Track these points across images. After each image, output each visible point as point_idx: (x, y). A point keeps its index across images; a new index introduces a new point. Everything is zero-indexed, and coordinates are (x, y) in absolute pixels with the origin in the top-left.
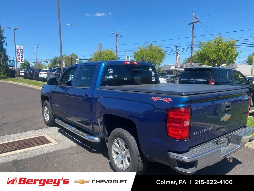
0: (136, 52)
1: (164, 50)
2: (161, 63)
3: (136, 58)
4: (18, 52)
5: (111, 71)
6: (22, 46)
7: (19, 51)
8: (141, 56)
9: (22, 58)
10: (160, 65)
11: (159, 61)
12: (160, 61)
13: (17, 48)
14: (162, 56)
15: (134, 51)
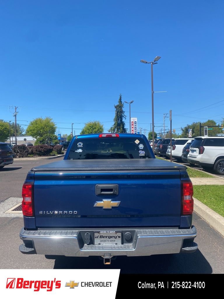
4: (132, 125)
6: (136, 118)
7: (133, 123)
9: (135, 130)
13: (132, 121)
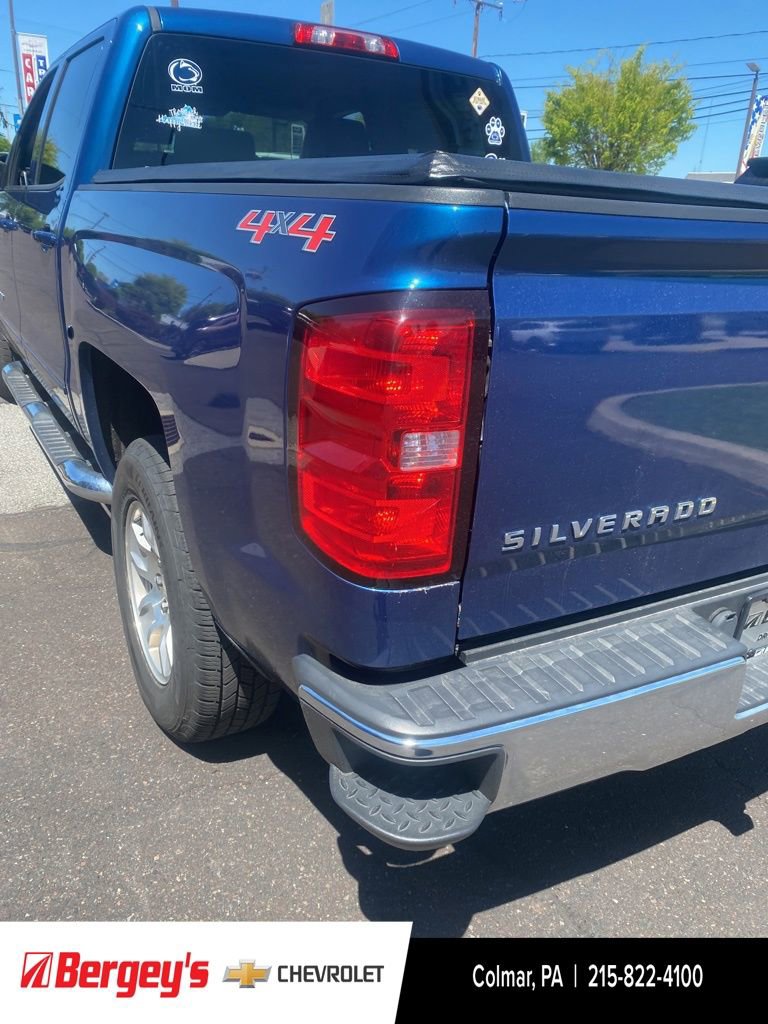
0: (558, 93)
1: (691, 88)
2: (669, 154)
3: (552, 123)
5: (186, 74)
8: (577, 115)
10: (663, 164)
11: (662, 143)
12: (666, 143)
14: (680, 120)
15: (550, 90)
